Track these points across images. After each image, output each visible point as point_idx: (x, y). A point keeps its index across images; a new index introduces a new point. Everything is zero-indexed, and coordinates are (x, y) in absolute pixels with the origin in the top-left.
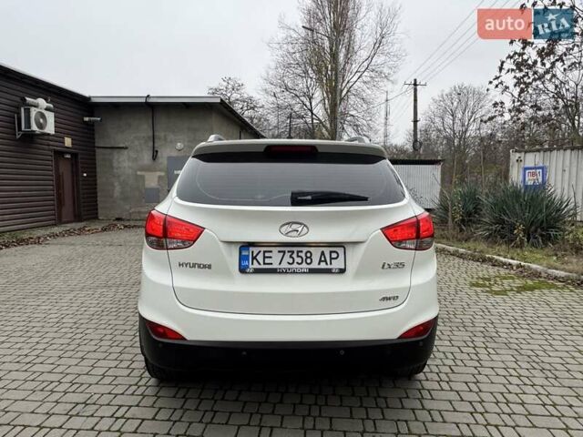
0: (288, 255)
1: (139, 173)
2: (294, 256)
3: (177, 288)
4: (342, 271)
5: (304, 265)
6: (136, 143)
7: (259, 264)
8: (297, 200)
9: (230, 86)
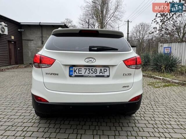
0: (88, 70)
1: (37, 49)
2: (90, 70)
3: (45, 82)
4: (108, 76)
5: (94, 74)
6: (36, 38)
7: (77, 73)
8: (91, 49)
9: (68, 22)
